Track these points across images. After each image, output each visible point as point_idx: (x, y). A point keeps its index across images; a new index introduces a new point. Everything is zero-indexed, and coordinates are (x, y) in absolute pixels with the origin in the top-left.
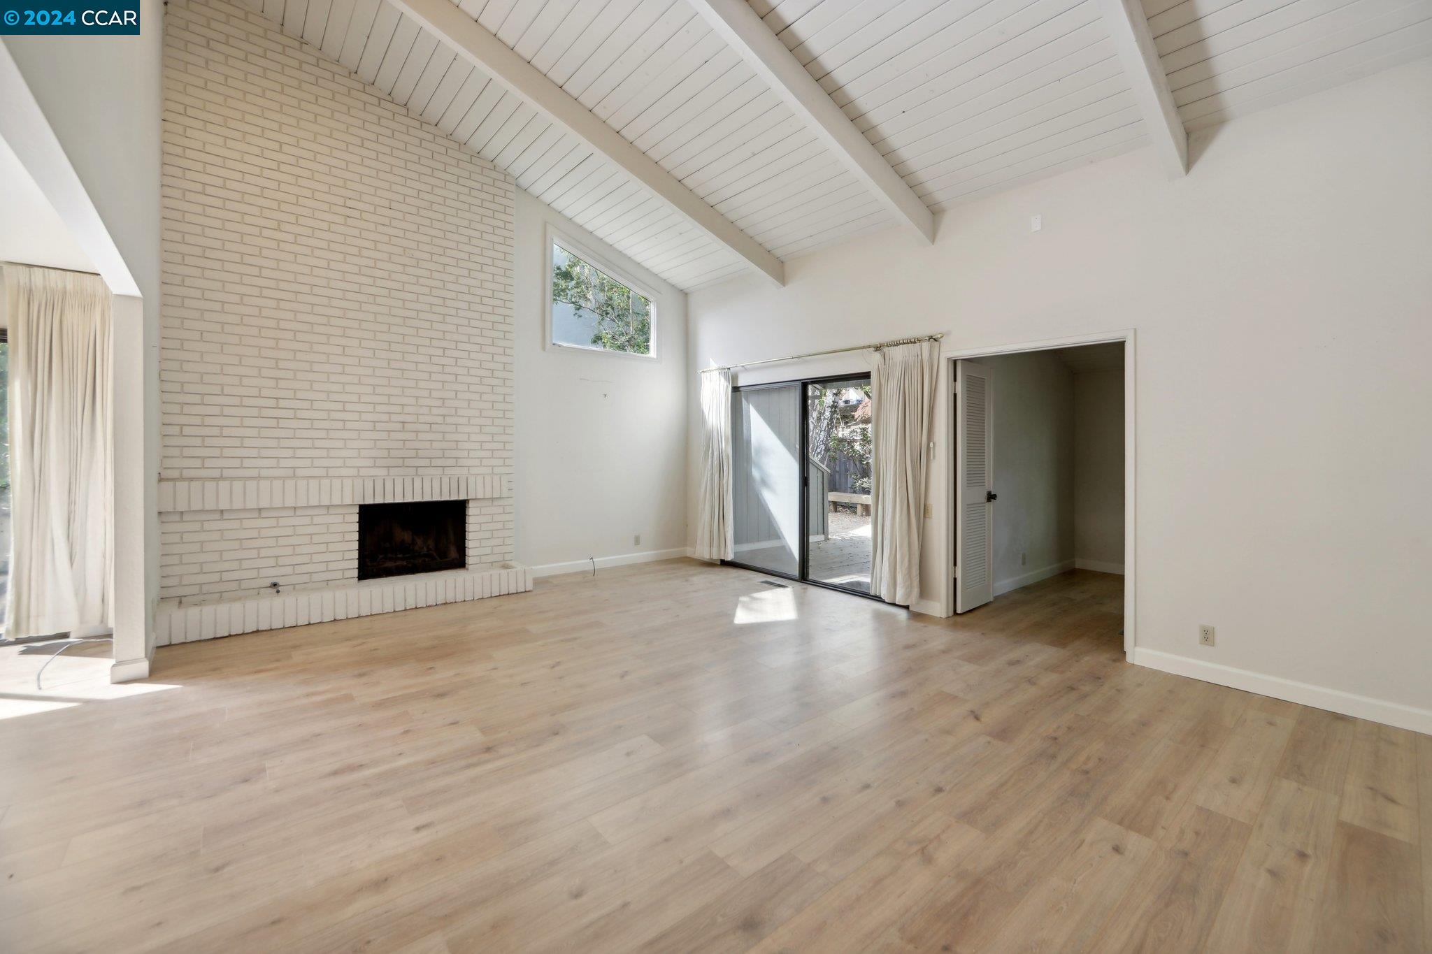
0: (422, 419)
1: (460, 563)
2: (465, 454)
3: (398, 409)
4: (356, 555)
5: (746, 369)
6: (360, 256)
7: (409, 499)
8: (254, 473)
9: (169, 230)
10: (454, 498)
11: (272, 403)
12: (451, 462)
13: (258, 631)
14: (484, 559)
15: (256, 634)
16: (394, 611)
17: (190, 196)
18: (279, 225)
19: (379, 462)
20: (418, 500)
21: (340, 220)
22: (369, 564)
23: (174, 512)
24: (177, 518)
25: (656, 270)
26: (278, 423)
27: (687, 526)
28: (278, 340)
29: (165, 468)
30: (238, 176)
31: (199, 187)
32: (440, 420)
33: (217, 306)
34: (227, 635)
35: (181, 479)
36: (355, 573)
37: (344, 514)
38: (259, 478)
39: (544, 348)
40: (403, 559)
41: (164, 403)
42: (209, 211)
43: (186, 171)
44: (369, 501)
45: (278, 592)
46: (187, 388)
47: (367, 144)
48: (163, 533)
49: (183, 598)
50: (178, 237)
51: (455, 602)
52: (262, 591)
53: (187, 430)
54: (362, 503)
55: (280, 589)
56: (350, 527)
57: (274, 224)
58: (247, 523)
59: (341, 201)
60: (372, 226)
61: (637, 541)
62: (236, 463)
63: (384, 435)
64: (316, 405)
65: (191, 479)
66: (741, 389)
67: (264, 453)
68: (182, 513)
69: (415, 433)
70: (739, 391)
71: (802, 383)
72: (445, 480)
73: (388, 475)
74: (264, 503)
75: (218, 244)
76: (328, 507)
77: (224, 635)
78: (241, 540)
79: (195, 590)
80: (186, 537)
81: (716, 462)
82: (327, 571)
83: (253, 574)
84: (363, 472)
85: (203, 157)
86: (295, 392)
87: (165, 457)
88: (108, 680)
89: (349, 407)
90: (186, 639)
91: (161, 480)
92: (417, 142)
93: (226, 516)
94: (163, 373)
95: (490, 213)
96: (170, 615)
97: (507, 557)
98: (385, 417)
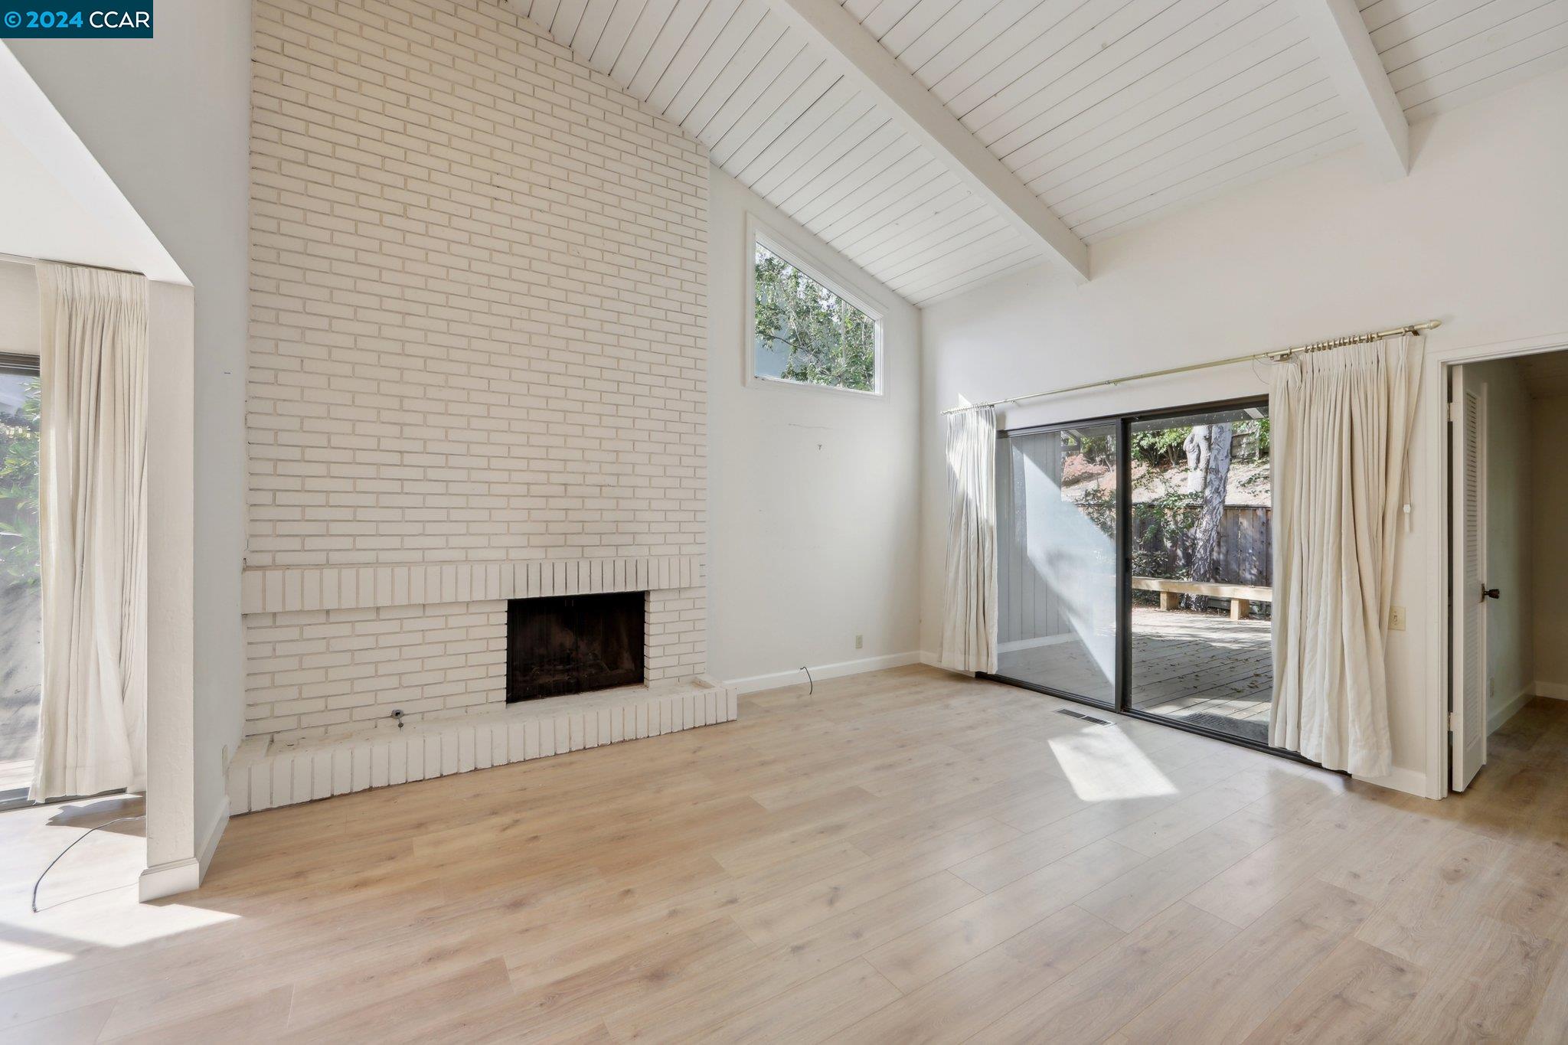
0: (590, 479)
1: (636, 677)
2: (644, 528)
3: (559, 466)
4: (503, 670)
5: (1019, 406)
6: (511, 253)
7: (573, 591)
8: (370, 557)
9: (260, 215)
10: (631, 588)
11: (395, 458)
12: (628, 539)
13: (371, 789)
14: (669, 672)
15: (368, 793)
16: (556, 754)
17: (287, 168)
18: (405, 210)
19: (535, 540)
20: (584, 593)
21: (486, 203)
22: (520, 679)
23: (264, 614)
24: (269, 622)
25: (882, 277)
26: (402, 486)
27: (920, 621)
28: (401, 369)
29: (253, 552)
30: (351, 140)
31: (300, 156)
32: (612, 480)
33: (323, 323)
34: (329, 795)
35: (275, 566)
36: (503, 695)
37: (488, 614)
38: (377, 564)
39: (744, 383)
40: (562, 672)
41: (251, 459)
42: (313, 189)
43: (284, 132)
44: (521, 595)
45: (401, 725)
46: (284, 438)
47: (520, 98)
48: (249, 643)
49: (276, 736)
50: (271, 225)
51: (637, 739)
52: (381, 723)
53: (281, 498)
54: (512, 598)
55: (404, 719)
56: (497, 628)
57: (397, 209)
58: (360, 628)
59: (485, 177)
60: (526, 213)
61: (859, 642)
62: (347, 543)
63: (541, 503)
64: (453, 461)
65: (288, 567)
66: (1010, 433)
67: (384, 528)
68: (274, 614)
69: (581, 500)
70: (1007, 437)
71: (1122, 419)
72: (620, 564)
73: (546, 558)
74: (382, 602)
75: (325, 236)
76: (468, 604)
77: (325, 797)
78: (352, 651)
79: (291, 723)
80: (281, 649)
81: (973, 536)
82: (466, 692)
83: (369, 699)
84: (513, 554)
85: (305, 113)
86: (425, 442)
87: (252, 536)
88: (133, 896)
89: (494, 463)
90: (271, 803)
91: (246, 568)
92: (584, 97)
93: (333, 618)
94: (250, 416)
95: (677, 196)
96: (250, 769)
97: (698, 669)
98: (543, 477)
